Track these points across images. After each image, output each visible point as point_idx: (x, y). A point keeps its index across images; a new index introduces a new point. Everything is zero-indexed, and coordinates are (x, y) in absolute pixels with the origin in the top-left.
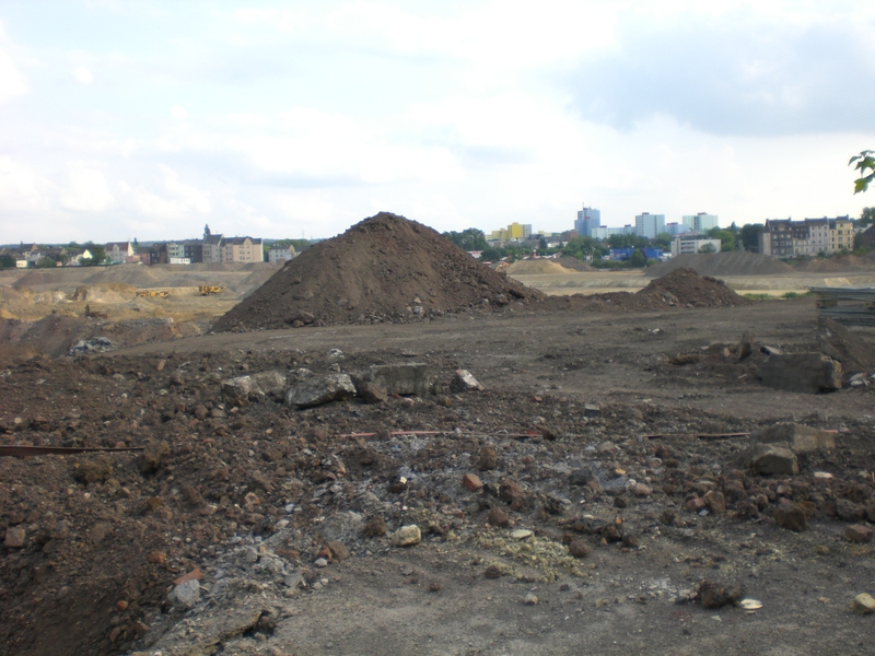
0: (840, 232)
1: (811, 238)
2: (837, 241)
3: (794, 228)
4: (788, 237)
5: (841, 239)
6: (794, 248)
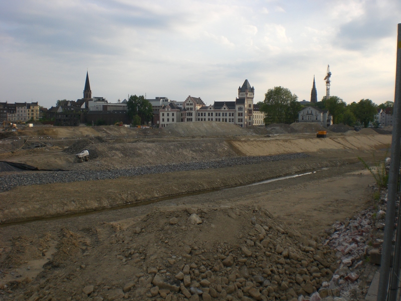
0: (32, 111)
1: (17, 113)
2: (30, 115)
3: (8, 107)
4: (5, 112)
5: (33, 114)
6: (8, 118)
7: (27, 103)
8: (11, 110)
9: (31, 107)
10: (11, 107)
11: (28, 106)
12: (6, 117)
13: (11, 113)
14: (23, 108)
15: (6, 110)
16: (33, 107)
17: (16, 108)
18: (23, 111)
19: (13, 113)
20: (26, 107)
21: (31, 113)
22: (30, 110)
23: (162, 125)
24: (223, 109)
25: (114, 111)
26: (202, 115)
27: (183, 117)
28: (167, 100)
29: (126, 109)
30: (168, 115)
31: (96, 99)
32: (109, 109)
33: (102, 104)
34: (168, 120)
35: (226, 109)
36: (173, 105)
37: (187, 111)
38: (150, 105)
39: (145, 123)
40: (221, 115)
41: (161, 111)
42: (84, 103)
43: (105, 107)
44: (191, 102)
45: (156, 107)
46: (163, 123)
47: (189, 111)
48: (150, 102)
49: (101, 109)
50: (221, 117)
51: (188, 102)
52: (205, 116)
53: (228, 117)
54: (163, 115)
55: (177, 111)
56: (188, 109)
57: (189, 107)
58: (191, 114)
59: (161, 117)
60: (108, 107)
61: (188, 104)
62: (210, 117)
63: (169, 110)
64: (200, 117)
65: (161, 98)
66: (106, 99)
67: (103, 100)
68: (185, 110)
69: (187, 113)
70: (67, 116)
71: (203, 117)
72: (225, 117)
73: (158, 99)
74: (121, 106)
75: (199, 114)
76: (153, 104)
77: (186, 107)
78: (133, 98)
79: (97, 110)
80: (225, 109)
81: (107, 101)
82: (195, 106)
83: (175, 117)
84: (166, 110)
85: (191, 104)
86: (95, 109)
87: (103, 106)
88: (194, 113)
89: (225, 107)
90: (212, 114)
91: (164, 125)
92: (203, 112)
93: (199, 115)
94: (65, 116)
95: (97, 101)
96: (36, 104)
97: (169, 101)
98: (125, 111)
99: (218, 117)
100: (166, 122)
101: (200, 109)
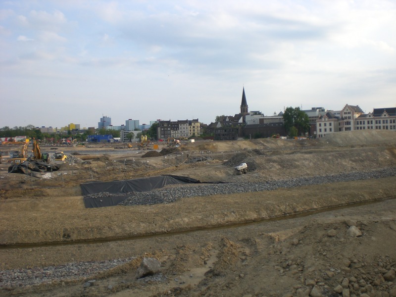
1: (180, 130)
2: (192, 131)
3: (172, 125)
4: (169, 129)
5: (194, 130)
6: (172, 135)
7: (189, 120)
8: (174, 127)
9: (193, 124)
10: (174, 125)
11: (190, 123)
12: (170, 134)
13: (174, 130)
14: (185, 125)
15: (169, 127)
16: (195, 124)
17: (178, 125)
18: (185, 128)
19: (176, 130)
20: (188, 124)
21: (192, 129)
22: (192, 127)
23: (319, 135)
24: (383, 116)
25: (271, 124)
26: (361, 123)
27: (341, 126)
28: (323, 110)
29: (282, 121)
30: (325, 125)
31: (252, 113)
32: (265, 122)
33: (258, 118)
34: (325, 130)
35: (387, 116)
36: (329, 115)
37: (345, 120)
38: (306, 116)
39: (302, 134)
40: (382, 122)
41: (318, 121)
42: (242, 118)
43: (261, 120)
44: (349, 111)
45: (313, 117)
46: (320, 133)
47: (348, 120)
48: (307, 113)
49: (257, 122)
50: (382, 125)
51: (345, 111)
52: (364, 124)
53: (389, 124)
54: (320, 125)
55: (335, 121)
56: (346, 118)
57: (347, 115)
58: (348, 123)
59: (318, 128)
60: (265, 120)
61: (345, 113)
62: (370, 125)
63: (326, 119)
64: (359, 126)
65: (317, 108)
66: (263, 113)
67: (260, 114)
68: (342, 119)
69: (345, 123)
70: (225, 131)
71: (362, 126)
72: (385, 125)
73: (314, 109)
74: (277, 119)
75: (358, 122)
76: (310, 115)
77: (344, 116)
78: (289, 110)
79: (254, 123)
80: (385, 115)
81: (263, 115)
82: (353, 114)
83: (332, 127)
84: (323, 120)
85: (349, 113)
86: (252, 123)
87: (260, 119)
88: (352, 121)
89: (385, 113)
90: (372, 122)
91: (322, 135)
92: (362, 121)
93: (358, 124)
94: (224, 131)
95: (254, 115)
96: (197, 121)
97: (326, 111)
98: (282, 123)
99: (378, 125)
100: (323, 132)
101: (359, 117)
